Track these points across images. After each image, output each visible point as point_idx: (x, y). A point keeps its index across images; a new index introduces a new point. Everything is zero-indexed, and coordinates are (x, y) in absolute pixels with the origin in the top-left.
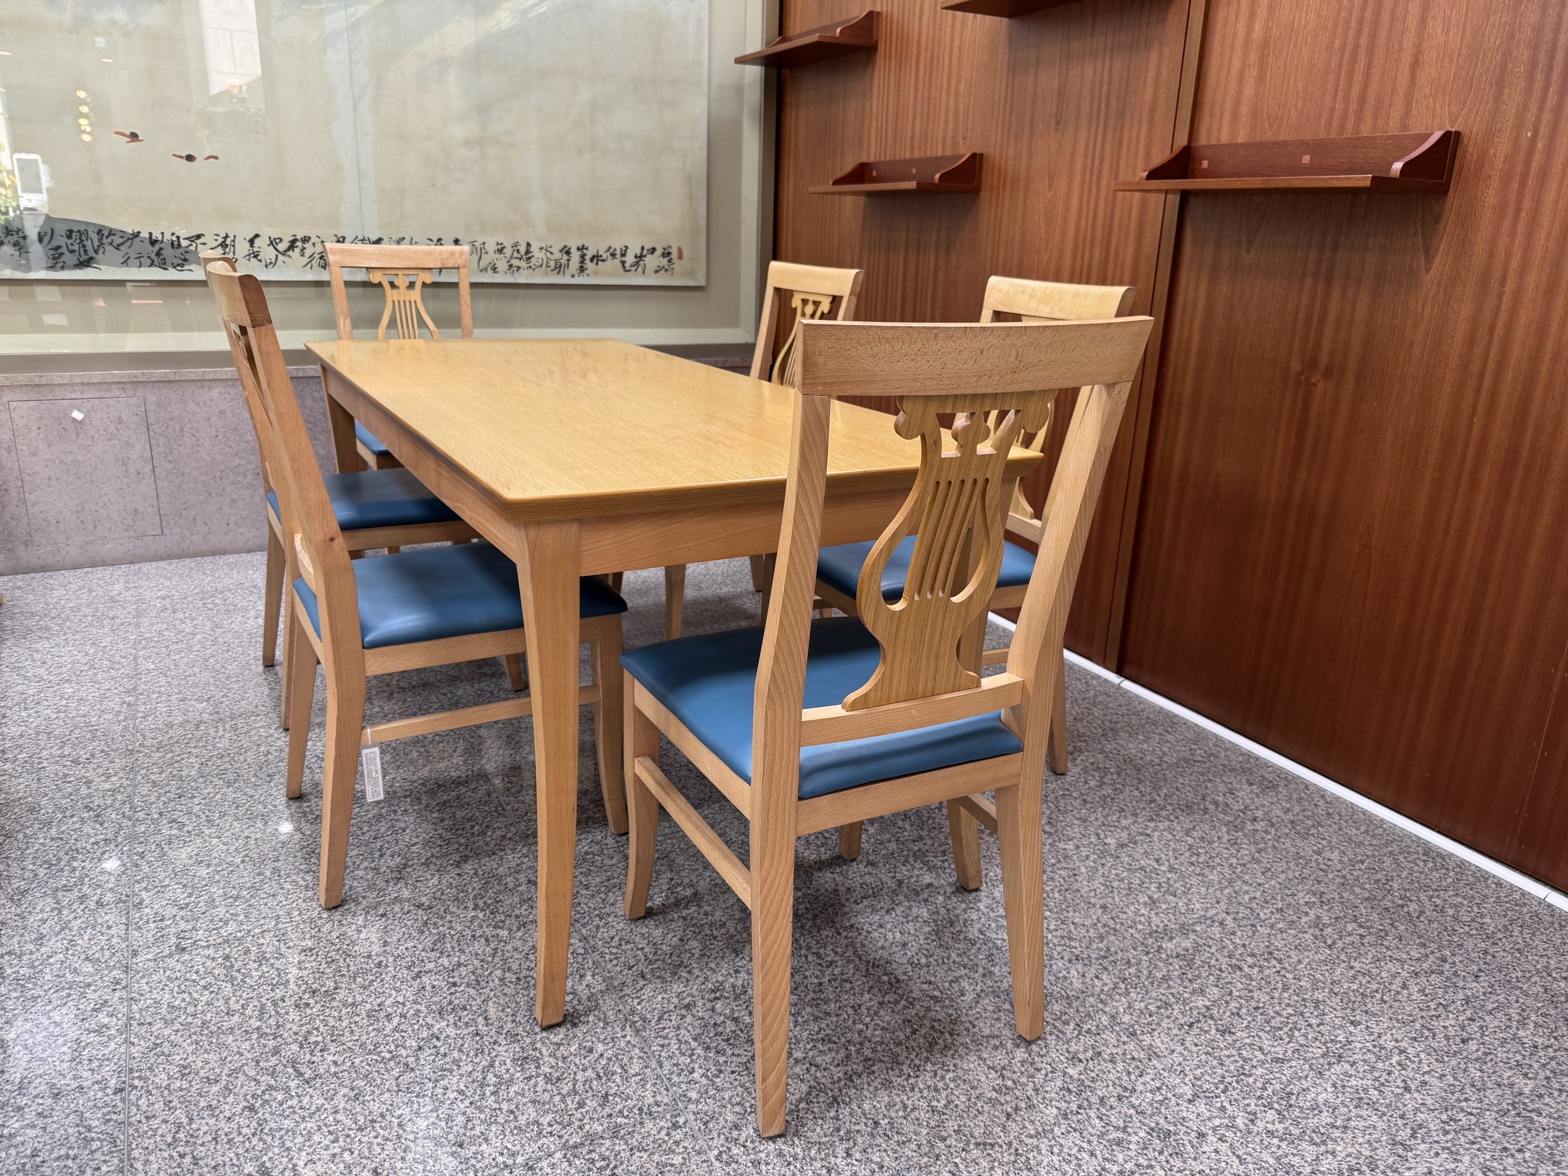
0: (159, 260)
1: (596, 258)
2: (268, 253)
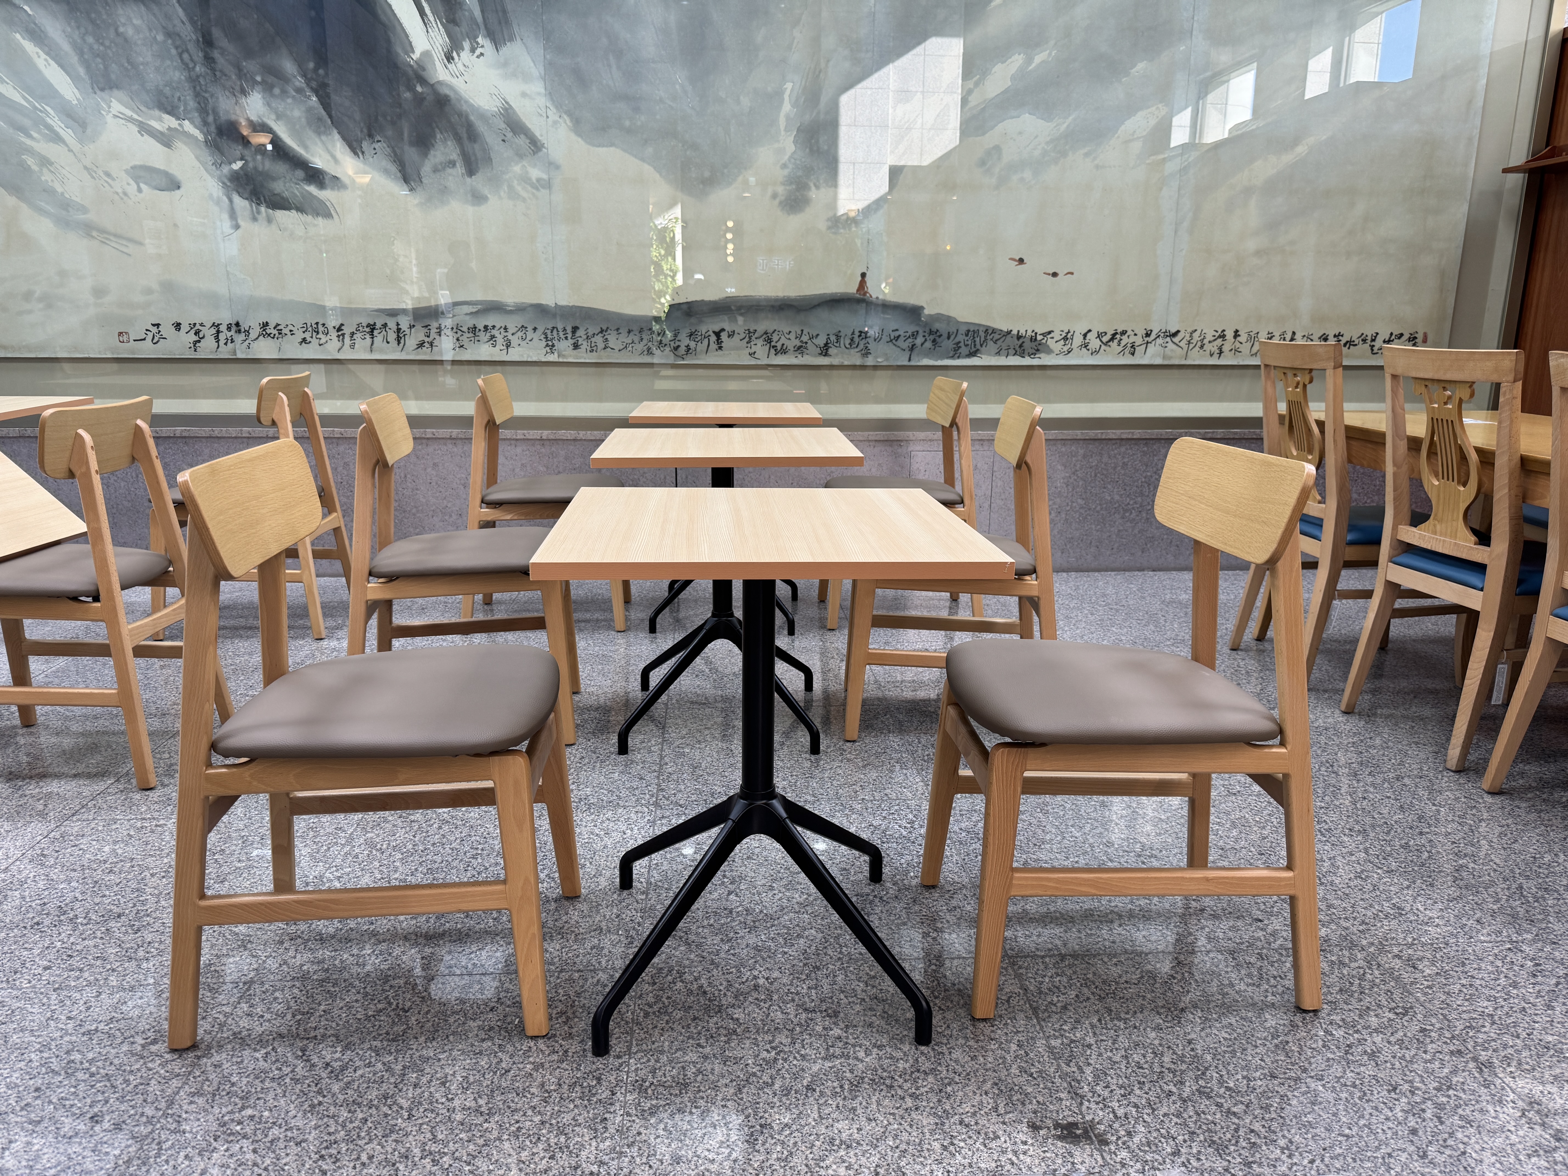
0: (1021, 351)
1: (1350, 343)
2: (1095, 343)
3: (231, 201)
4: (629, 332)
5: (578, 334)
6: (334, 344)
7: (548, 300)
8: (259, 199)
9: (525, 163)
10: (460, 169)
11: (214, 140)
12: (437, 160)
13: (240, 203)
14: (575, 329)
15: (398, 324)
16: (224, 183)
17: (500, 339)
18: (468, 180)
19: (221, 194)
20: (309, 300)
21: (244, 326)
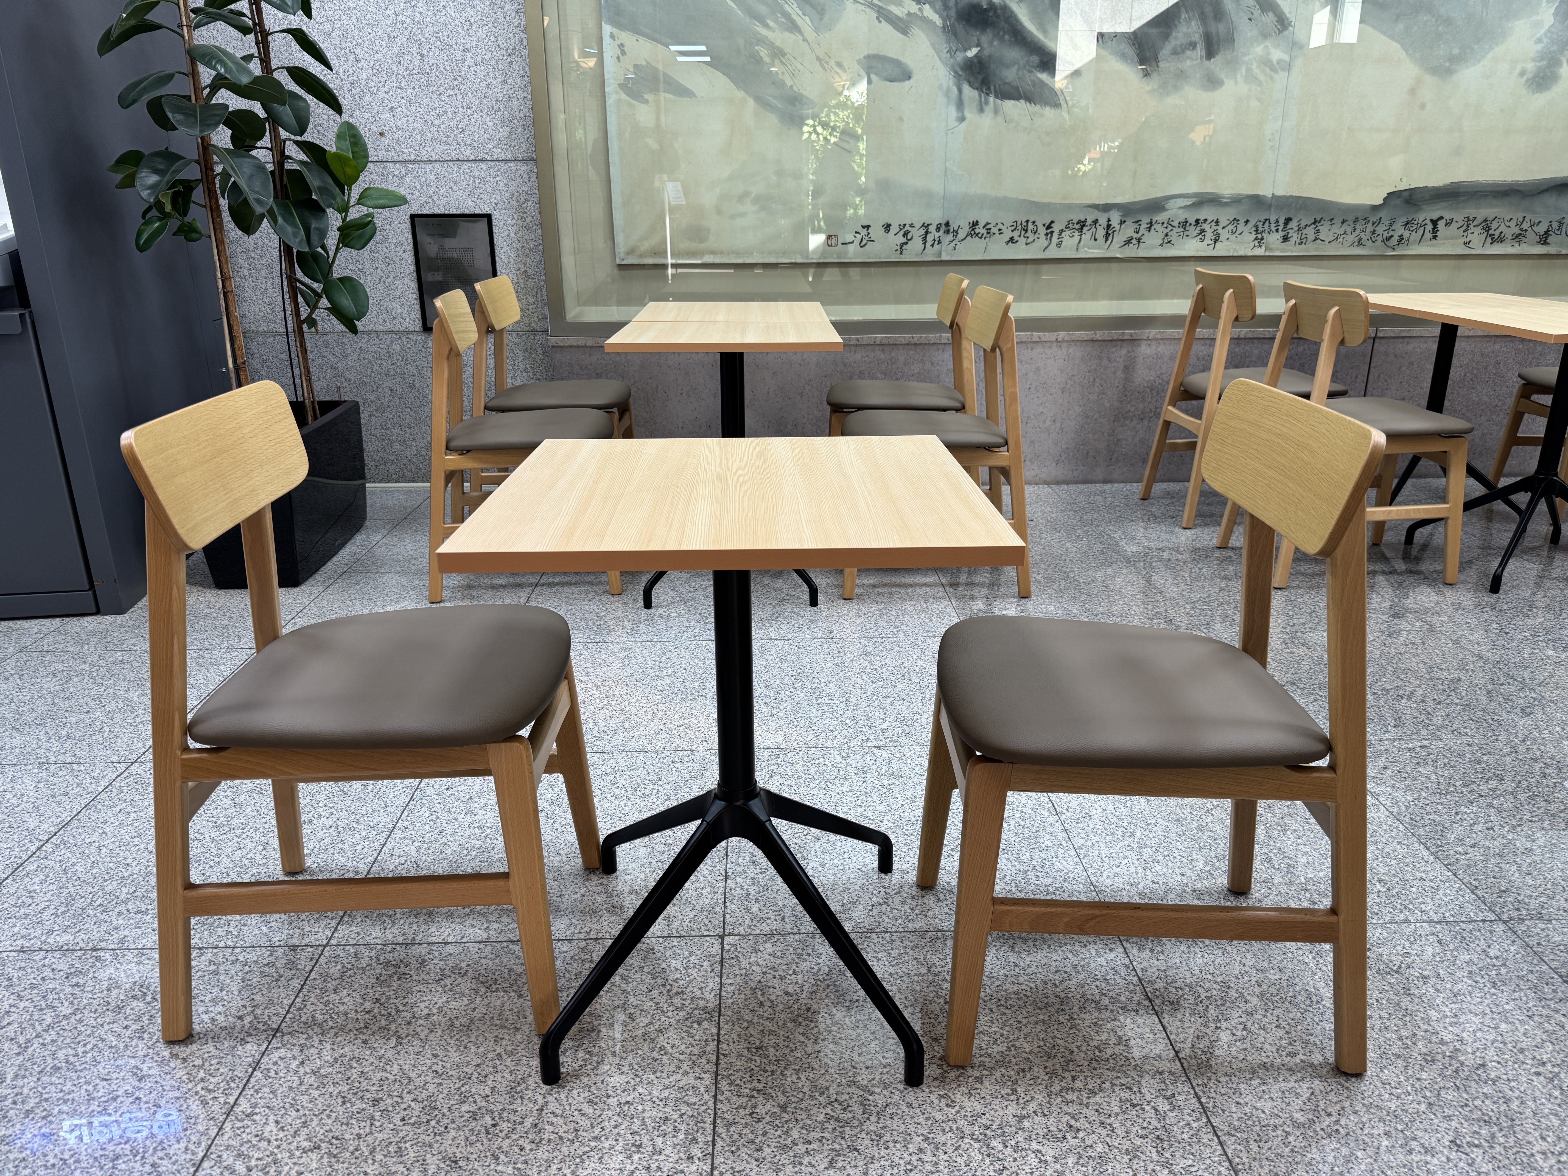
3: (960, 91)
4: (1343, 222)
5: (1289, 226)
6: (1043, 241)
7: (1266, 191)
8: (989, 88)
9: (1268, 43)
10: (1200, 51)
11: (952, 25)
12: (1178, 43)
13: (969, 93)
14: (1288, 220)
15: (1109, 220)
16: (956, 72)
17: (1209, 234)
18: (1206, 63)
19: (951, 84)
20: (1022, 197)
21: (954, 226)
